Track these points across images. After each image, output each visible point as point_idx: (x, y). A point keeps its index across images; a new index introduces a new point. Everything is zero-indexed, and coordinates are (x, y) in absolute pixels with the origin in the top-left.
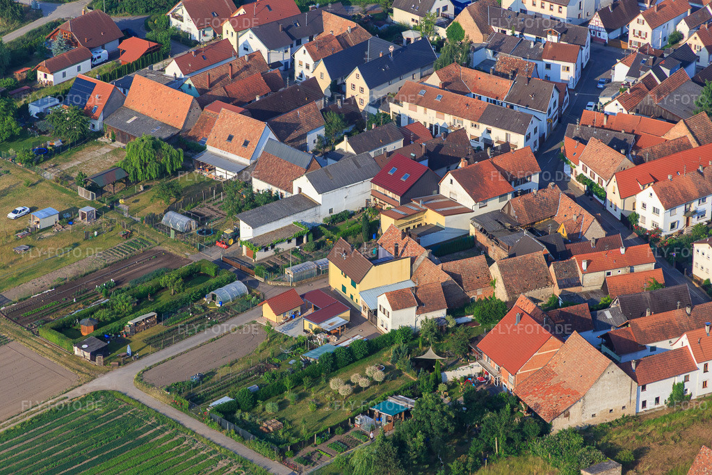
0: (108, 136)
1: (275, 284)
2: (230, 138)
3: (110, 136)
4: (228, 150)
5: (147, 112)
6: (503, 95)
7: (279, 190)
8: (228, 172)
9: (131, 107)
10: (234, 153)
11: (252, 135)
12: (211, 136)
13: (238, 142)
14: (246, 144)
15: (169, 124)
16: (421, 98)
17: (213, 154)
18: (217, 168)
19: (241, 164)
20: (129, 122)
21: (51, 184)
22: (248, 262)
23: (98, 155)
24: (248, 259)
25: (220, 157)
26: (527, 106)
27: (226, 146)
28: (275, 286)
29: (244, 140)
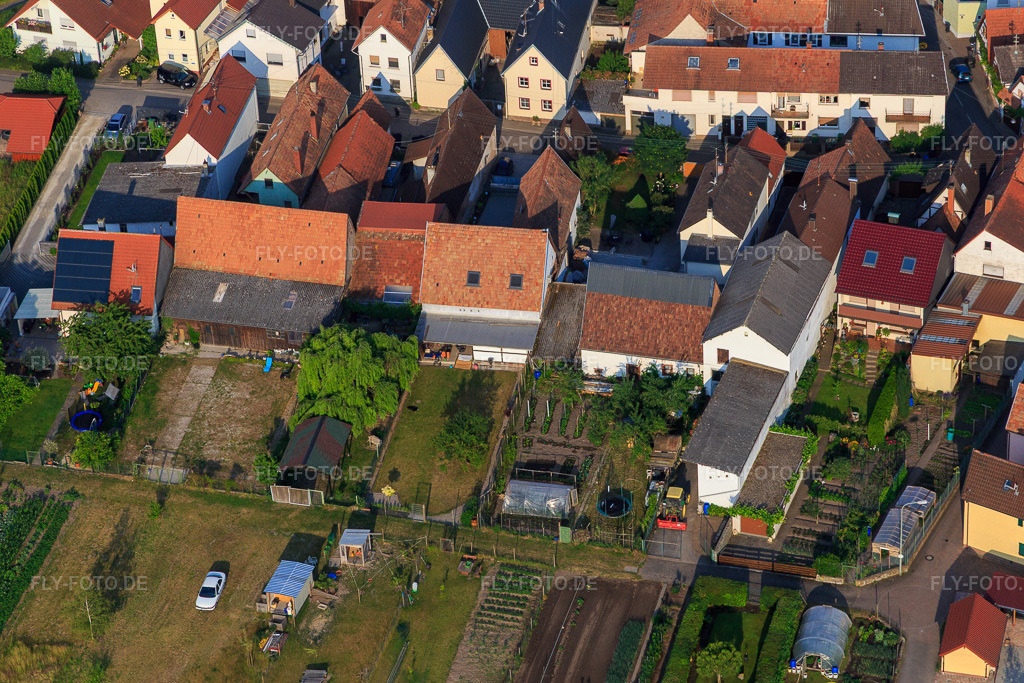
0: (177, 338)
1: (871, 581)
2: (474, 279)
3: (182, 337)
4: (479, 304)
5: (243, 269)
6: (817, 22)
7: (659, 362)
8: (504, 350)
9: (195, 264)
10: (497, 305)
11: (523, 260)
12: (426, 283)
13: (497, 280)
14: (516, 281)
15: (309, 279)
16: (698, 75)
17: (445, 319)
18: (475, 348)
19: (524, 324)
20: (219, 298)
21: (192, 494)
22: (760, 546)
23: (201, 389)
24: (757, 539)
25: (466, 320)
26: (879, 31)
27: (471, 297)
28: (876, 585)
29: (507, 274)
